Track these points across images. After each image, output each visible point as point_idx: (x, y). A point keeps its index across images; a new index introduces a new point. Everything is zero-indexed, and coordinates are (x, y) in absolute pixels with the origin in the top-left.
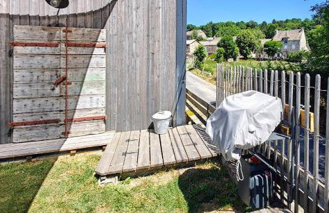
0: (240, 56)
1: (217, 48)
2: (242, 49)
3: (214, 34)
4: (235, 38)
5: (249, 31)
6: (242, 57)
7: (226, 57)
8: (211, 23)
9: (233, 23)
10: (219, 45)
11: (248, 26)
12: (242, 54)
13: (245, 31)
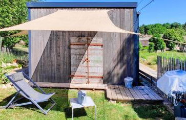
0: (166, 48)
1: (149, 43)
2: (168, 43)
3: (146, 33)
4: (162, 35)
5: (173, 30)
6: (168, 49)
7: (156, 49)
8: (143, 25)
9: (160, 25)
10: (150, 41)
11: (172, 26)
12: (168, 46)
13: (170, 30)
